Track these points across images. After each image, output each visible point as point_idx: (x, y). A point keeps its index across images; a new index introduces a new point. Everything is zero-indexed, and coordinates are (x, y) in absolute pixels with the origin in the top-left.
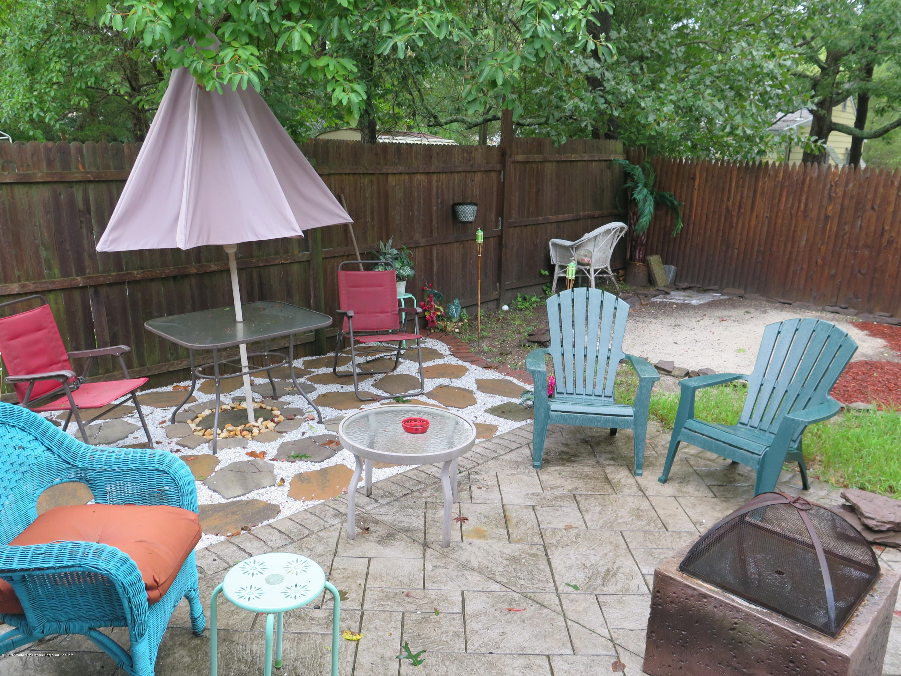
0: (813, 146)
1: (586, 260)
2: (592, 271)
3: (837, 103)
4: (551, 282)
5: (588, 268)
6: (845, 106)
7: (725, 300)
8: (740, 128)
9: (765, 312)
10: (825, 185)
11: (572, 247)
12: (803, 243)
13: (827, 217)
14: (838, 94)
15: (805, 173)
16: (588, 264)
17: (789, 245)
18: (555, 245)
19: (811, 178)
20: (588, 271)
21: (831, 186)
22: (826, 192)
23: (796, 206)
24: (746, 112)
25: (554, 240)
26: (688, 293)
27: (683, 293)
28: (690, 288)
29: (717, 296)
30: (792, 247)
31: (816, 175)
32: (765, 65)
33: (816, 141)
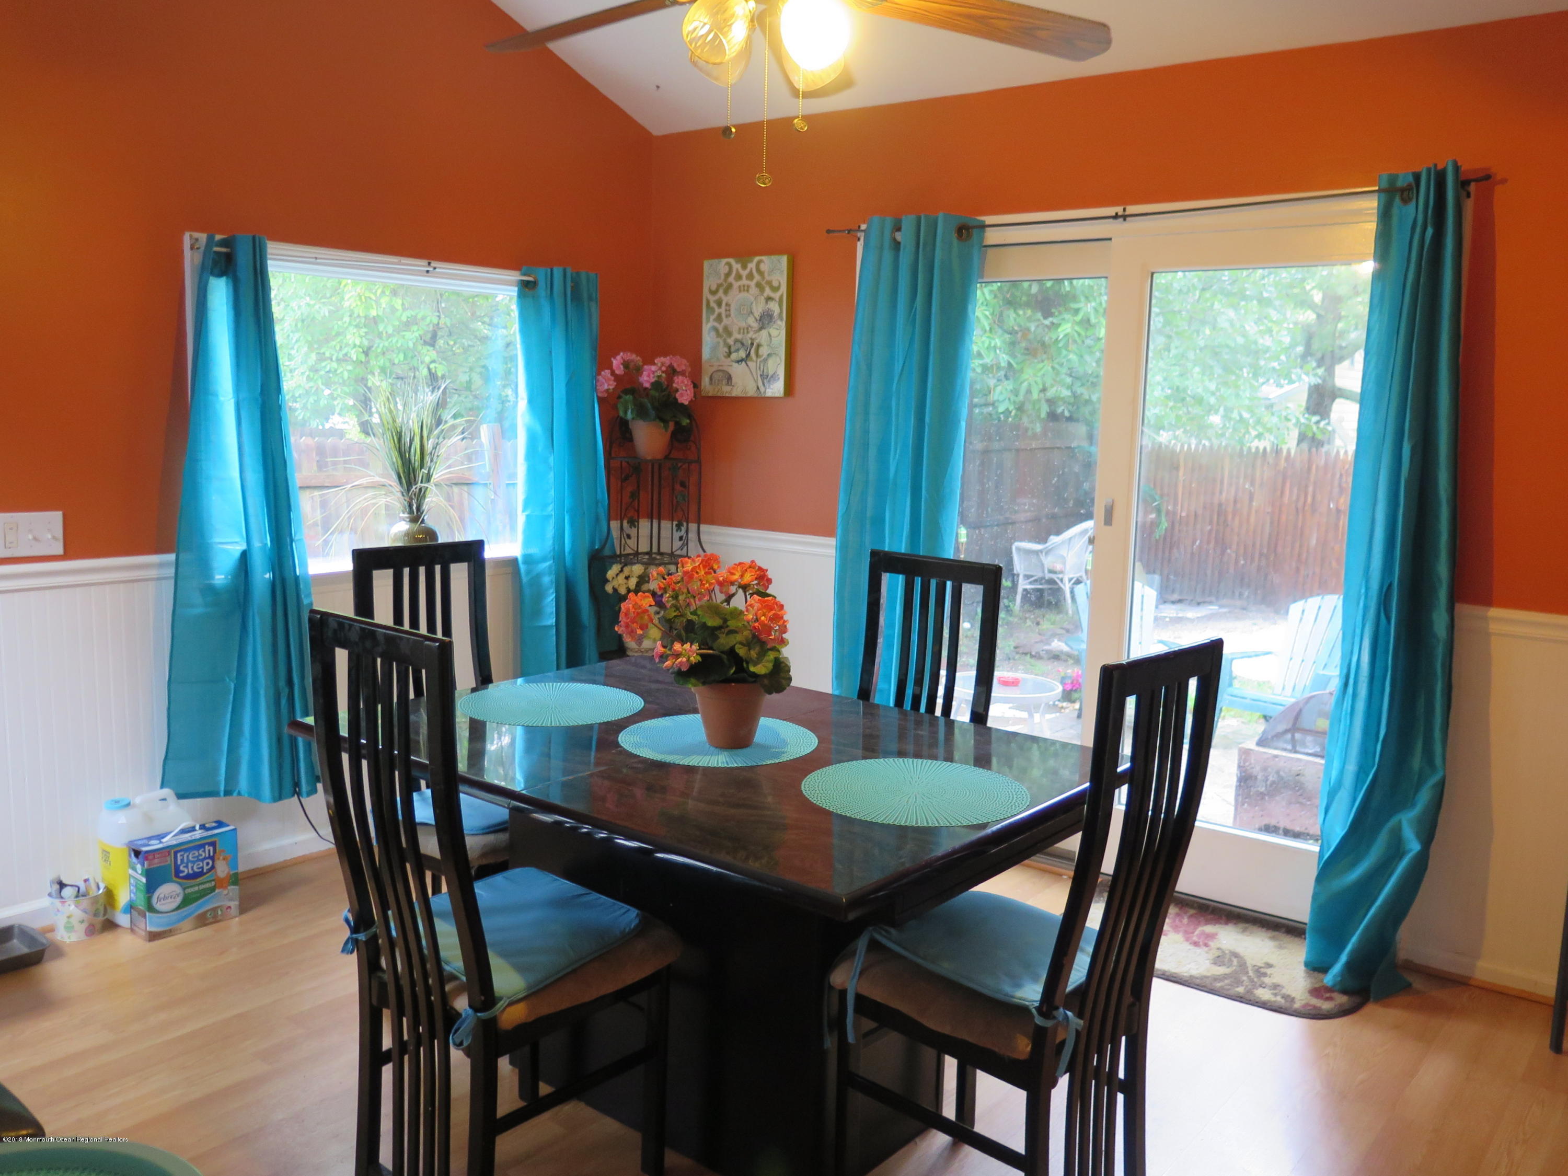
0: (1315, 428)
1: (1058, 567)
2: (1066, 580)
3: (1341, 359)
4: (1016, 593)
5: (1060, 576)
6: (1352, 363)
7: (1225, 613)
8: (1236, 412)
9: (1275, 623)
10: (1333, 475)
11: (1041, 551)
12: (1313, 542)
13: (1338, 511)
14: (1341, 348)
15: (1310, 461)
16: (1061, 572)
17: (1297, 544)
18: (1018, 549)
19: (1317, 467)
20: (1062, 580)
21: (1341, 475)
22: (1336, 483)
23: (1302, 499)
24: (1241, 393)
25: (1017, 544)
26: (1179, 606)
27: (1174, 607)
28: (1180, 601)
29: (1214, 608)
30: (1301, 546)
31: (1323, 462)
32: (1261, 341)
33: (1318, 422)
